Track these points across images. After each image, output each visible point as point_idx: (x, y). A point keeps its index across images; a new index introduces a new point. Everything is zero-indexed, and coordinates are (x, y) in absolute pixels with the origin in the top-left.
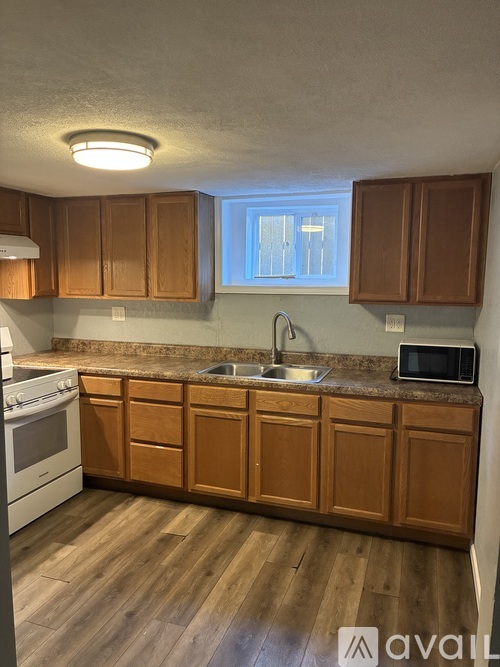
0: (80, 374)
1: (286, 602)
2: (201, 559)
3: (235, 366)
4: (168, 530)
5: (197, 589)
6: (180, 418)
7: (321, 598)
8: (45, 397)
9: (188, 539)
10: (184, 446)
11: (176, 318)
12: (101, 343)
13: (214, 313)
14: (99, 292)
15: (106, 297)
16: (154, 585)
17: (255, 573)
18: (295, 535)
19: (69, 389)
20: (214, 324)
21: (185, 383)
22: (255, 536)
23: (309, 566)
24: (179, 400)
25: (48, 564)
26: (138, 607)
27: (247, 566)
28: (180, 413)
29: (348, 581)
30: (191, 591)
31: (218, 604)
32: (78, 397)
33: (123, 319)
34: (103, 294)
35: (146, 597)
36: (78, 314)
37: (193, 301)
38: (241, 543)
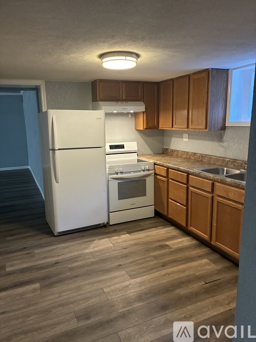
0: (155, 164)
1: (181, 293)
2: (167, 259)
3: (225, 169)
4: (167, 243)
5: (152, 269)
6: (185, 191)
7: (200, 301)
8: (134, 172)
9: (172, 250)
10: (187, 206)
11: (208, 140)
12: (178, 151)
13: (225, 138)
14: (171, 126)
15: (174, 129)
16: (138, 260)
17: (182, 275)
18: (226, 269)
19: (148, 170)
20: (225, 144)
21: (188, 174)
22: (205, 261)
23: (214, 285)
24: (185, 182)
25: (117, 237)
26: (124, 265)
27: (183, 271)
28: (185, 189)
29: (227, 302)
30: (148, 268)
31: (153, 278)
32: (153, 174)
33: (187, 140)
34: (172, 127)
35: (131, 263)
36: (172, 137)
37: (205, 130)
38: (192, 261)
